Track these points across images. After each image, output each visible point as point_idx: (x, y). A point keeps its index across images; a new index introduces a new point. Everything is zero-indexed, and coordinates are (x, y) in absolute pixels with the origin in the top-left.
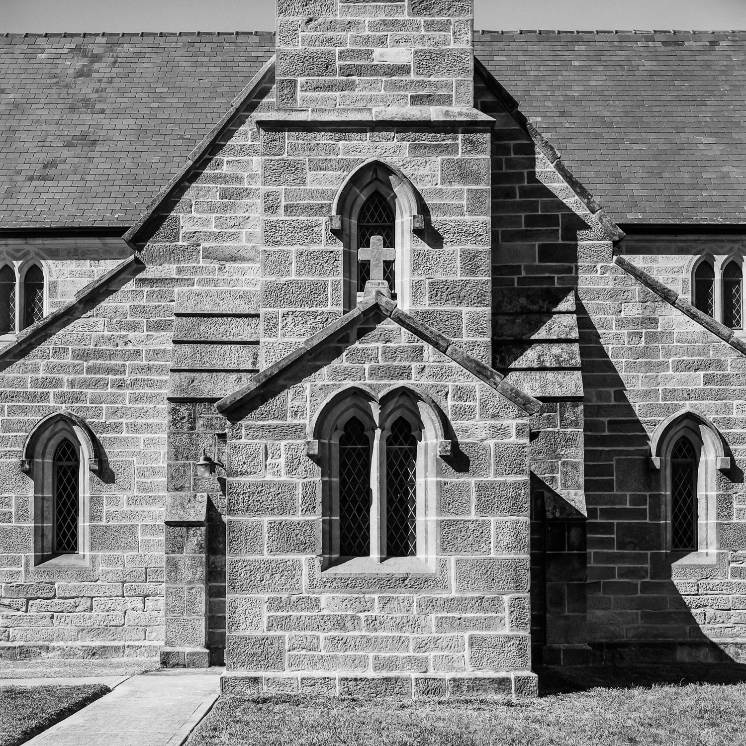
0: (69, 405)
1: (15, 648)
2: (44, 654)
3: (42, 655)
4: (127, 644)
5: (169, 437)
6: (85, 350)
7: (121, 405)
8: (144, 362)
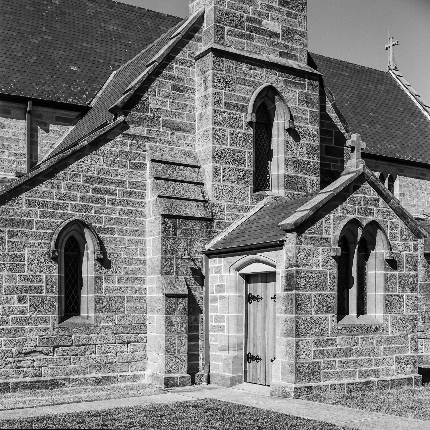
0: (81, 213)
1: (47, 381)
2: (67, 384)
3: (66, 385)
4: (119, 374)
5: (162, 240)
6: (91, 177)
7: (113, 216)
8: (128, 189)
